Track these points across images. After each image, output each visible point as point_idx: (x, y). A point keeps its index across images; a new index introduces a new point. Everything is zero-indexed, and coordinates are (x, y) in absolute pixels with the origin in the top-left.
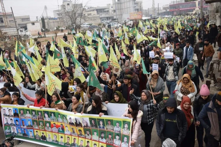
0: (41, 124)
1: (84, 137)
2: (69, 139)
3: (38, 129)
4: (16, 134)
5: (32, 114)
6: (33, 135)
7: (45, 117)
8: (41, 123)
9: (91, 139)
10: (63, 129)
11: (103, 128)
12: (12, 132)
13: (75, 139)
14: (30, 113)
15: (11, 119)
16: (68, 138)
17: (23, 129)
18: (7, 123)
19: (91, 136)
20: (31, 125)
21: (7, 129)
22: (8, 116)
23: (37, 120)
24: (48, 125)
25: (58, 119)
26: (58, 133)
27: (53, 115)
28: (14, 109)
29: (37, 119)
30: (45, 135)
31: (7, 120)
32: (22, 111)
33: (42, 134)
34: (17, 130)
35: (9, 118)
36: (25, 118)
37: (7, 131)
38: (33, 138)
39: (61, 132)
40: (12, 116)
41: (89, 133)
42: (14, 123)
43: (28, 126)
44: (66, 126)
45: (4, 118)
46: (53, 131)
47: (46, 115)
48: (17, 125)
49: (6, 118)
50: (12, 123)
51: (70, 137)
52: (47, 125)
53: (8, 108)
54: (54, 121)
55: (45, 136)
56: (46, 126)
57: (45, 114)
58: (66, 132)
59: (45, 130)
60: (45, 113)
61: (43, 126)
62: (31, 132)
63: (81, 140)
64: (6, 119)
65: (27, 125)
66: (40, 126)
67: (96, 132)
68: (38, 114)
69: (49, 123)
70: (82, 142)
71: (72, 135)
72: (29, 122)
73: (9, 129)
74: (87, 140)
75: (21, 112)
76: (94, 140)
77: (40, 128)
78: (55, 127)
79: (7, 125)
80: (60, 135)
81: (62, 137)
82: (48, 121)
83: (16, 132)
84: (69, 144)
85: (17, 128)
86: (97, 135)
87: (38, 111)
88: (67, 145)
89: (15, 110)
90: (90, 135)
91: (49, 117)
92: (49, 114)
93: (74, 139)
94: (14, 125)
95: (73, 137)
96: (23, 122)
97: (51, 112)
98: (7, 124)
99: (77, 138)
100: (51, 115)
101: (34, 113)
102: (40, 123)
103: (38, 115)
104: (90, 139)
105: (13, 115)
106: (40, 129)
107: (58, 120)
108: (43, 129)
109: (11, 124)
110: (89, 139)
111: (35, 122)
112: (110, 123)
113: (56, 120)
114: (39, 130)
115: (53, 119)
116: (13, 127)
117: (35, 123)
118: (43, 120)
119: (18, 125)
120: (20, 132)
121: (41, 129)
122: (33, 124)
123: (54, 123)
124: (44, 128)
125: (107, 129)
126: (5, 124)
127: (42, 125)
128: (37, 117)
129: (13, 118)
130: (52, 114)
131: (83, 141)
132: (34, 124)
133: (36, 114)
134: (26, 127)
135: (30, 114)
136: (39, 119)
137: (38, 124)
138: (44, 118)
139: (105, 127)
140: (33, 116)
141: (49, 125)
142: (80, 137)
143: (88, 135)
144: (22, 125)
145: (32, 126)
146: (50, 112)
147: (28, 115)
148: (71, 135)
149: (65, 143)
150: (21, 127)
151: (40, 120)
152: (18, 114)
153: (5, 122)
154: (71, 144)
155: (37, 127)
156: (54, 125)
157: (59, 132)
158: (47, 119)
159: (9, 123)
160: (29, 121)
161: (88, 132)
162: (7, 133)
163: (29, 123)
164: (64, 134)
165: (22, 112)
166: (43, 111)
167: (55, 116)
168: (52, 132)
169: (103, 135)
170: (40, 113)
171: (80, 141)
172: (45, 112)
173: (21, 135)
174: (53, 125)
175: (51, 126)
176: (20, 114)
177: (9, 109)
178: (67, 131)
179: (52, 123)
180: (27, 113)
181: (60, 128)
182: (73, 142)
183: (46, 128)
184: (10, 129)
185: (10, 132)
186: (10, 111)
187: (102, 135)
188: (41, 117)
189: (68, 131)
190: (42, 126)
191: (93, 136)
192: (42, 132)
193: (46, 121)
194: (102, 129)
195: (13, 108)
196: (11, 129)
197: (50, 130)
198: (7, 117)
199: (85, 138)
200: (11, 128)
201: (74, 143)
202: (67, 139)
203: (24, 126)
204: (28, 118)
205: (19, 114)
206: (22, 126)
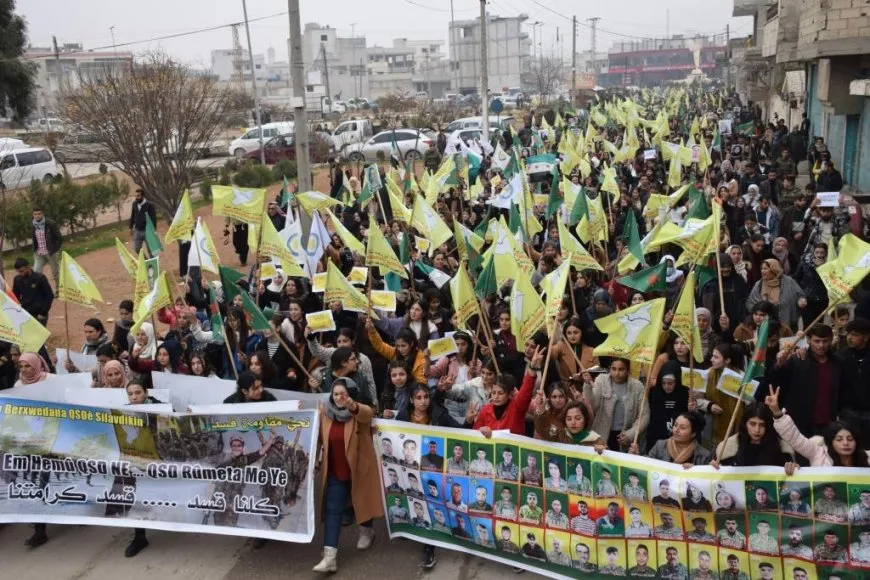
0: (529, 501)
1: (712, 540)
2: (646, 554)
3: (511, 521)
4: (426, 523)
5: (500, 459)
6: (493, 539)
7: (548, 475)
8: (532, 498)
9: (744, 549)
10: (618, 520)
11: (802, 508)
12: (413, 515)
13: (672, 552)
14: (489, 458)
15: (411, 475)
16: (642, 551)
17: (453, 514)
18: (396, 485)
19: (743, 538)
20: (484, 503)
21: (394, 504)
22: (402, 462)
23: (517, 485)
24: (557, 504)
25: (600, 486)
26: (596, 537)
27: (579, 470)
28: (427, 441)
29: (519, 479)
30: (538, 541)
31: (395, 476)
32: (458, 447)
33: (525, 540)
34: (431, 513)
35: (405, 470)
36: (468, 474)
37: (396, 510)
38: (493, 545)
39: (608, 531)
40: (415, 463)
41: (734, 527)
42: (421, 489)
43: (476, 505)
44: (632, 509)
45: (385, 469)
46: (578, 529)
47: (554, 470)
48: (431, 496)
49: (391, 470)
50: (415, 487)
51: (651, 544)
52: (554, 507)
54: (581, 495)
55: (537, 546)
56: (552, 508)
57: (552, 465)
58: (629, 532)
59: (544, 526)
60: (551, 461)
61: (539, 510)
62: (484, 527)
64: (392, 473)
65: (472, 501)
66: (525, 508)
67: (764, 524)
68: (525, 464)
70: (705, 557)
71: (661, 536)
72: (481, 491)
73: (400, 506)
74: (725, 552)
76: (756, 553)
77: (522, 516)
78: (586, 517)
79: (395, 491)
80: (605, 544)
81: (611, 550)
82: (559, 490)
83: (427, 517)
84: (650, 570)
85: (431, 506)
86: (770, 534)
87: (527, 452)
88: (640, 575)
89: (432, 443)
90: (737, 533)
91: (563, 476)
92: (567, 466)
93: (668, 549)
94: (421, 494)
95: (664, 545)
96: (456, 488)
97: (576, 461)
98: (392, 490)
99: (681, 547)
100: (573, 472)
101: (507, 457)
102: (529, 496)
103: (523, 466)
104: (739, 546)
105: (419, 462)
106: (521, 520)
107: (597, 491)
109: (408, 490)
110: (737, 549)
111: (507, 491)
112: (832, 493)
113: (591, 489)
114: (517, 522)
115: (579, 486)
116: (415, 500)
117: (506, 495)
118: (541, 485)
119: (437, 498)
120: (443, 520)
121: (525, 519)
122: (497, 498)
123: (582, 502)
124: (542, 516)
125: (816, 514)
126: (389, 488)
127: (536, 502)
128: (520, 474)
129: (416, 473)
130: (576, 466)
131: (708, 554)
132: (502, 499)
133: (515, 460)
134: (466, 506)
135: (491, 461)
136: (523, 481)
137: (518, 501)
138: (545, 480)
139: (808, 506)
140: (505, 469)
141: (560, 507)
142: (695, 541)
143: (732, 534)
144: (451, 501)
145: (489, 508)
146: (570, 459)
147: (481, 465)
148: (656, 539)
149: (630, 566)
150: (445, 506)
151: (528, 483)
152: (442, 459)
153: (388, 482)
154: (659, 569)
155: (508, 513)
156: (580, 509)
157: (599, 533)
158: (555, 483)
159: (400, 485)
160: (480, 487)
161: (733, 525)
163: (480, 495)
164: (623, 538)
165: (457, 450)
167: (586, 473)
168: (572, 531)
169: (796, 534)
170: (531, 460)
171: (694, 556)
172: (552, 457)
173: (447, 531)
174: (575, 508)
175: (571, 512)
176: (451, 459)
177: (406, 439)
178: (637, 525)
179: (574, 499)
180: (475, 457)
181: (606, 518)
182: (664, 561)
183: (549, 519)
184: (403, 504)
185: (407, 516)
186: (410, 445)
187: (792, 536)
188: (533, 474)
189: (641, 524)
190: (532, 507)
191: (751, 537)
192: (526, 530)
193: (552, 489)
194: (796, 512)
195: (423, 437)
197: (564, 526)
199: (718, 544)
200: (411, 504)
201: (669, 563)
202: (638, 553)
203: (458, 503)
204: (477, 476)
205: (445, 458)
206: (450, 504)
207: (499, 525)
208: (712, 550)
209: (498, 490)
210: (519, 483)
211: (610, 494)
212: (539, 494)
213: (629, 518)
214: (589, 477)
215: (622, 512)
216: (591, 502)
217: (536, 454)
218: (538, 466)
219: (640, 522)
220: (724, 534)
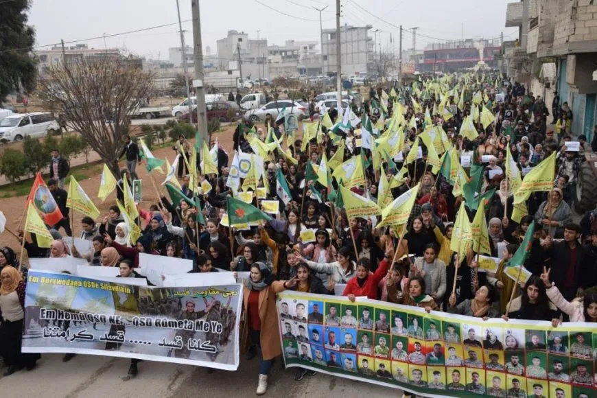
0: (380, 343)
1: (502, 369)
2: (459, 375)
3: (368, 355)
4: (309, 358)
5: (361, 316)
6: (355, 367)
7: (394, 325)
8: (382, 341)
9: (523, 375)
10: (440, 355)
11: (562, 349)
13: (476, 375)
16: (456, 374)
17: (328, 352)
18: (290, 333)
19: (522, 368)
20: (351, 344)
21: (289, 346)
22: (295, 318)
23: (372, 333)
24: (400, 344)
25: (429, 333)
26: (426, 365)
27: (415, 322)
28: (312, 304)
29: (374, 328)
31: (290, 327)
32: (333, 308)
34: (313, 351)
35: (296, 323)
36: (339, 325)
37: (289, 349)
38: (356, 371)
39: (434, 361)
40: (304, 319)
42: (307, 336)
43: (345, 345)
44: (450, 348)
45: (283, 323)
46: (413, 361)
47: (399, 322)
48: (314, 340)
49: (286, 323)
50: (303, 335)
52: (398, 346)
53: (295, 301)
54: (416, 338)
55: (386, 371)
56: (396, 348)
57: (396, 319)
58: (448, 362)
60: (397, 316)
61: (387, 348)
62: (350, 360)
63: (495, 377)
64: (288, 325)
65: (342, 343)
66: (378, 347)
67: (537, 359)
68: (378, 318)
69: (405, 340)
70: (497, 380)
71: (468, 365)
72: (348, 336)
73: (292, 347)
75: (331, 311)
76: (531, 377)
77: (376, 352)
78: (419, 353)
80: (432, 369)
81: (436, 373)
82: (402, 335)
83: (310, 355)
84: (461, 386)
85: (314, 348)
86: (541, 365)
87: (379, 311)
88: (455, 389)
89: (316, 305)
90: (519, 365)
91: (405, 326)
92: (407, 320)
93: (473, 373)
94: (307, 339)
95: (470, 370)
96: (332, 334)
97: (413, 317)
98: (288, 336)
99: (481, 373)
100: (411, 323)
101: (366, 314)
102: (380, 339)
103: (376, 320)
104: (521, 373)
105: (307, 318)
106: (376, 355)
107: (426, 337)
108: (383, 356)
109: (298, 337)
110: (518, 375)
111: (365, 336)
112: (583, 339)
113: (423, 335)
114: (373, 356)
115: (415, 333)
116: (302, 343)
117: (365, 339)
118: (389, 332)
119: (318, 342)
120: (321, 356)
121: (378, 354)
122: (359, 340)
123: (417, 343)
124: (389, 352)
125: (572, 353)
126: (285, 335)
127: (385, 343)
128: (374, 325)
129: (305, 325)
130: (413, 319)
131: (499, 378)
132: (362, 341)
133: (371, 316)
134: (339, 346)
135: (355, 317)
136: (376, 330)
138: (391, 329)
139: (566, 348)
140: (364, 322)
141: (402, 346)
142: (490, 370)
143: (515, 365)
144: (328, 343)
145: (354, 347)
146: (409, 315)
147: (349, 319)
148: (466, 366)
149: (448, 383)
150: (324, 347)
151: (380, 331)
152: (322, 315)
153: (284, 331)
154: (467, 385)
155: (367, 350)
156: (415, 347)
157: (428, 362)
158: (399, 330)
160: (347, 333)
162: (290, 353)
163: (348, 339)
164: (444, 365)
165: (333, 310)
166: (393, 311)
167: (420, 324)
168: (409, 362)
169: (559, 366)
170: (382, 316)
172: (397, 314)
173: (323, 363)
175: (409, 349)
176: (328, 315)
177: (298, 303)
178: (453, 358)
180: (345, 314)
181: (432, 353)
182: (470, 381)
183: (394, 354)
184: (295, 346)
185: (297, 353)
186: (301, 307)
187: (555, 367)
188: (383, 325)
189: (456, 357)
190: (382, 347)
191: (528, 368)
192: (379, 361)
193: (397, 335)
194: (558, 351)
195: (309, 301)
196: (297, 347)
197: (403, 358)
198: (291, 322)
199: (506, 371)
200: (299, 346)
201: (473, 383)
202: (453, 375)
203: (332, 344)
204: (346, 327)
205: (324, 315)
206: (328, 346)
207: (361, 358)
208: (502, 375)
209: (360, 335)
210: (374, 331)
211: (435, 338)
212: (387, 338)
213: (447, 353)
214: (422, 327)
215: (443, 350)
216: (423, 343)
217: (386, 312)
218: (386, 320)
219: (454, 356)
220: (510, 365)
